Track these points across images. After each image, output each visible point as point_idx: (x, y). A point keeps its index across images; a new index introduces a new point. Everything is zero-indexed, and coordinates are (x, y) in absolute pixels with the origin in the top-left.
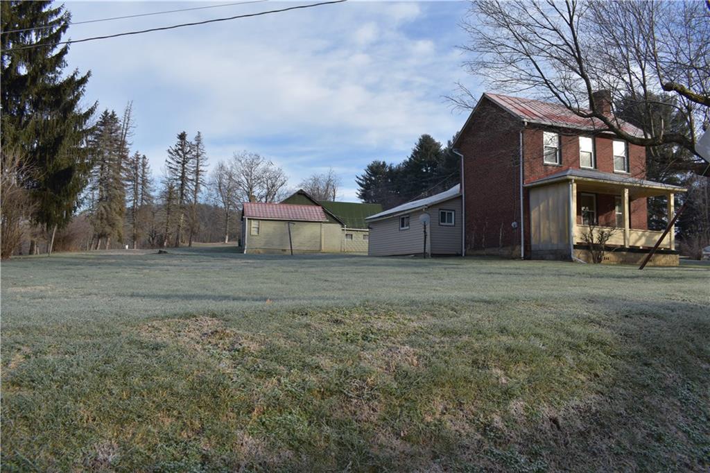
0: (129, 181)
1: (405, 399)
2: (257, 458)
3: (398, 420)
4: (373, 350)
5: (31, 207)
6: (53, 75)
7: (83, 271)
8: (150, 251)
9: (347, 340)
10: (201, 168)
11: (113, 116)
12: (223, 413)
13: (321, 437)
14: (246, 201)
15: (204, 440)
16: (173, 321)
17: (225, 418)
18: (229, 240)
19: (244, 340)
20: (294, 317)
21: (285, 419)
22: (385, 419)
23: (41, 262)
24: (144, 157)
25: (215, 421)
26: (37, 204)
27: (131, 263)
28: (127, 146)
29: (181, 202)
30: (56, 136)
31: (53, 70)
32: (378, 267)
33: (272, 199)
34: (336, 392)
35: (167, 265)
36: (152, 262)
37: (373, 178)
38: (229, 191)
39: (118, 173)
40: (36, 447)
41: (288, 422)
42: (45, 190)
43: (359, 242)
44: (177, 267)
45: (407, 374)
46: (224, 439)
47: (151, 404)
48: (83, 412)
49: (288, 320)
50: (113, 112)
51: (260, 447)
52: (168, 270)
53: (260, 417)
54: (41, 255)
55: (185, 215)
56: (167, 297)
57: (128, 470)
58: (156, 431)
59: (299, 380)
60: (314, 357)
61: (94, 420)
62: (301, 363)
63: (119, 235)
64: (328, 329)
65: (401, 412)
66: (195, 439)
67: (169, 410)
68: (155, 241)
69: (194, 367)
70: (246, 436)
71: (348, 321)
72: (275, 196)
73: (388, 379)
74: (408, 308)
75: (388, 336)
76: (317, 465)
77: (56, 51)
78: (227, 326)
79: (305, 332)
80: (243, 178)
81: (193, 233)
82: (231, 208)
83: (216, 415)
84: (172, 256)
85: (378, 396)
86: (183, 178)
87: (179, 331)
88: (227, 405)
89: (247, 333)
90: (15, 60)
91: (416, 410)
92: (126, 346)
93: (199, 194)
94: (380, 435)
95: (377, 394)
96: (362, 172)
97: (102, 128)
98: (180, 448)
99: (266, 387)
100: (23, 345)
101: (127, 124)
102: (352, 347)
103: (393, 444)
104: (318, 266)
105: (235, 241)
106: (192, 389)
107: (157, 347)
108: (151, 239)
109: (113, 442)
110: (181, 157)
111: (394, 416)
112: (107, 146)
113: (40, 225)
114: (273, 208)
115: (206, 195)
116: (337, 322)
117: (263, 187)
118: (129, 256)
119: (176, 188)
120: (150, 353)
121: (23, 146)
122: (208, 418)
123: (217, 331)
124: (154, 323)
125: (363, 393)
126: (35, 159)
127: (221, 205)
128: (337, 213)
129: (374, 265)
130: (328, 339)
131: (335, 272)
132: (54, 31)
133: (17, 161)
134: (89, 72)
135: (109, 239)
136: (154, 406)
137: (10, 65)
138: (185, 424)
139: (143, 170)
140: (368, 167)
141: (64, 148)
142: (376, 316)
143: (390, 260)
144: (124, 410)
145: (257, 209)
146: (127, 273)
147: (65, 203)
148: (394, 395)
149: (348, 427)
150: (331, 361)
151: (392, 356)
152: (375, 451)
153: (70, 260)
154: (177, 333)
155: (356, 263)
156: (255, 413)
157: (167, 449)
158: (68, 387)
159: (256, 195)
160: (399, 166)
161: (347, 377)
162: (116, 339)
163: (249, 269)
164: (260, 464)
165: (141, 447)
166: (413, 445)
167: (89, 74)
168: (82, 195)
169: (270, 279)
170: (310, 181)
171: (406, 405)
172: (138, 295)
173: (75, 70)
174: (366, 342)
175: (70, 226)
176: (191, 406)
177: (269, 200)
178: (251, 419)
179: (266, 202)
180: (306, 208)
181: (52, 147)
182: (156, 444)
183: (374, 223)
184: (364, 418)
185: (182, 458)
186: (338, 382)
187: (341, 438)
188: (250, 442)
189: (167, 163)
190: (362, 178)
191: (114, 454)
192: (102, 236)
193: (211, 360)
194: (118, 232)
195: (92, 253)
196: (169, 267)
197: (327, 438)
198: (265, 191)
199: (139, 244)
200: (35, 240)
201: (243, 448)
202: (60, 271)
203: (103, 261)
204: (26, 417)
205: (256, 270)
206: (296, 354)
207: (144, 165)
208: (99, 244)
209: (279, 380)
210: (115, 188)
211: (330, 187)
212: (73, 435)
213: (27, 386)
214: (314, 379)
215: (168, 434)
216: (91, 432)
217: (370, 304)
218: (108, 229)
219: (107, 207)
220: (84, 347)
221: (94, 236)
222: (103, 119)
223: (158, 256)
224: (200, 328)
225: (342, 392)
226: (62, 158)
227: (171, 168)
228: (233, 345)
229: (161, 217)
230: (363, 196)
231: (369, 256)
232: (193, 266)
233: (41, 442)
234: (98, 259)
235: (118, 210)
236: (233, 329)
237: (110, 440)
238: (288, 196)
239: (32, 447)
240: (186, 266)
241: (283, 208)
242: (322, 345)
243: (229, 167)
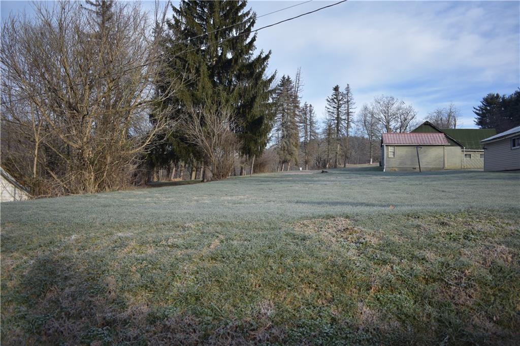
0: (301, 123)
1: (499, 290)
2: (372, 325)
3: (491, 306)
4: (472, 247)
5: (238, 144)
6: (248, 56)
7: (270, 186)
8: (316, 171)
9: (450, 239)
10: (350, 110)
11: (288, 79)
12: (348, 289)
13: (423, 314)
14: (385, 132)
15: (333, 307)
16: (317, 221)
17: (350, 293)
18: (373, 162)
19: (368, 236)
20: (408, 219)
21: (395, 297)
22: (479, 304)
23: (245, 180)
24: (311, 106)
25: (342, 294)
26: (242, 142)
27: (303, 180)
28: (299, 99)
29: (337, 136)
30: (252, 96)
31: (247, 53)
32: (489, 180)
33: (405, 130)
34: (438, 279)
35: (326, 181)
36: (317, 179)
37: (488, 108)
38: (372, 125)
39: (293, 118)
40: (223, 301)
41: (397, 300)
42: (246, 133)
43: (477, 160)
44: (333, 182)
45: (501, 269)
46: (348, 308)
47: (297, 278)
48: (253, 281)
49: (403, 221)
50: (288, 77)
51: (375, 317)
52: (326, 185)
53: (376, 294)
54: (247, 176)
55: (340, 145)
56: (319, 203)
57: (280, 322)
58: (300, 297)
59: (408, 268)
60: (421, 251)
61: (260, 286)
62: (410, 255)
63: (296, 161)
64: (434, 229)
65: (495, 300)
66: (327, 306)
67: (310, 284)
68: (321, 164)
69: (329, 253)
70: (364, 307)
71: (452, 223)
72: (407, 127)
73: (484, 272)
74: (506, 214)
75: (486, 236)
76: (419, 335)
77: (249, 40)
78: (355, 225)
79: (416, 231)
80: (382, 115)
81: (347, 158)
82: (374, 138)
83: (343, 290)
84: (331, 174)
85: (474, 285)
86: (338, 118)
87: (321, 228)
88: (351, 283)
89: (370, 230)
90: (224, 49)
91: (509, 299)
92: (284, 237)
93: (350, 130)
94: (474, 317)
95: (473, 283)
96: (479, 104)
97: (282, 88)
98: (316, 311)
99: (382, 272)
100: (220, 233)
101: (298, 84)
102: (454, 245)
103: (486, 326)
104: (439, 180)
105: (378, 162)
106: (326, 269)
107: (304, 239)
108: (318, 163)
109: (271, 302)
110: (336, 103)
111: (488, 303)
112: (285, 100)
113: (245, 156)
114: (405, 136)
115: (355, 130)
116: (443, 224)
117: (398, 122)
118: (302, 175)
119: (333, 126)
120: (299, 243)
121: (232, 105)
122: (337, 292)
123: (347, 229)
124: (305, 222)
125: (461, 282)
126: (239, 113)
127: (366, 136)
128: (457, 138)
129: (487, 179)
130: (435, 238)
131: (452, 184)
132: (247, 27)
133: (229, 115)
134: (270, 51)
135: (289, 164)
136: (299, 280)
137: (222, 53)
138: (320, 294)
139: (310, 115)
140: (484, 99)
141: (257, 104)
142: (478, 220)
143: (502, 174)
144: (279, 281)
145: (392, 138)
146: (297, 187)
147: (259, 141)
148: (489, 285)
149: (447, 308)
150: (435, 255)
151: (489, 254)
152: (469, 330)
153: (263, 179)
154: (320, 229)
155: (472, 177)
156: (372, 290)
157: (307, 310)
158: (244, 263)
159: (392, 128)
160: (511, 96)
161: (448, 268)
162: (277, 232)
163: (385, 183)
164: (374, 329)
165: (289, 308)
166: (504, 329)
167: (270, 53)
168: (270, 135)
169: (399, 190)
170: (435, 114)
171: (499, 295)
172: (301, 202)
173: (261, 51)
174: (467, 241)
175: (263, 155)
176: (325, 281)
177: (402, 131)
178: (369, 294)
179: (400, 132)
180: (431, 135)
181: (249, 105)
182: (300, 307)
183: (488, 144)
184: (461, 302)
185: (317, 319)
186: (440, 272)
187: (441, 316)
188: (367, 312)
189: (326, 109)
190: (479, 109)
191: (271, 310)
192: (285, 162)
193: (342, 249)
194: (295, 159)
195: (278, 174)
196: (327, 182)
197: (429, 315)
198: (399, 124)
199: (310, 166)
200: (243, 166)
201: (362, 316)
202: (255, 186)
203: (284, 179)
204: (218, 281)
205: (390, 183)
206: (407, 248)
207: (311, 111)
208: (283, 168)
209: (392, 267)
210: (292, 128)
211: (451, 117)
212: (246, 295)
213: (220, 261)
214: (420, 268)
215: (308, 300)
216: (257, 294)
217: (473, 210)
218: (288, 157)
219: (287, 142)
220: (256, 237)
221: (280, 162)
222: (282, 82)
223: (322, 174)
224: (336, 226)
225: (443, 280)
226: (257, 111)
227: (329, 112)
228: (358, 239)
229: (324, 147)
230: (480, 123)
231: (484, 172)
232: (344, 181)
233: (226, 298)
234: (282, 177)
235: (294, 143)
236: (360, 227)
237: (269, 300)
238: (417, 126)
239: (221, 301)
240: (340, 181)
241: (413, 136)
242: (428, 242)
243: (371, 108)
